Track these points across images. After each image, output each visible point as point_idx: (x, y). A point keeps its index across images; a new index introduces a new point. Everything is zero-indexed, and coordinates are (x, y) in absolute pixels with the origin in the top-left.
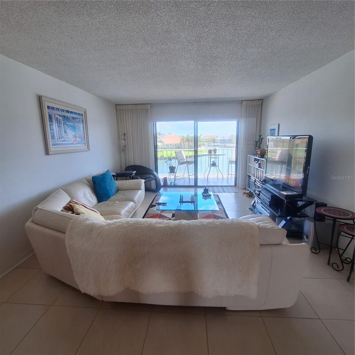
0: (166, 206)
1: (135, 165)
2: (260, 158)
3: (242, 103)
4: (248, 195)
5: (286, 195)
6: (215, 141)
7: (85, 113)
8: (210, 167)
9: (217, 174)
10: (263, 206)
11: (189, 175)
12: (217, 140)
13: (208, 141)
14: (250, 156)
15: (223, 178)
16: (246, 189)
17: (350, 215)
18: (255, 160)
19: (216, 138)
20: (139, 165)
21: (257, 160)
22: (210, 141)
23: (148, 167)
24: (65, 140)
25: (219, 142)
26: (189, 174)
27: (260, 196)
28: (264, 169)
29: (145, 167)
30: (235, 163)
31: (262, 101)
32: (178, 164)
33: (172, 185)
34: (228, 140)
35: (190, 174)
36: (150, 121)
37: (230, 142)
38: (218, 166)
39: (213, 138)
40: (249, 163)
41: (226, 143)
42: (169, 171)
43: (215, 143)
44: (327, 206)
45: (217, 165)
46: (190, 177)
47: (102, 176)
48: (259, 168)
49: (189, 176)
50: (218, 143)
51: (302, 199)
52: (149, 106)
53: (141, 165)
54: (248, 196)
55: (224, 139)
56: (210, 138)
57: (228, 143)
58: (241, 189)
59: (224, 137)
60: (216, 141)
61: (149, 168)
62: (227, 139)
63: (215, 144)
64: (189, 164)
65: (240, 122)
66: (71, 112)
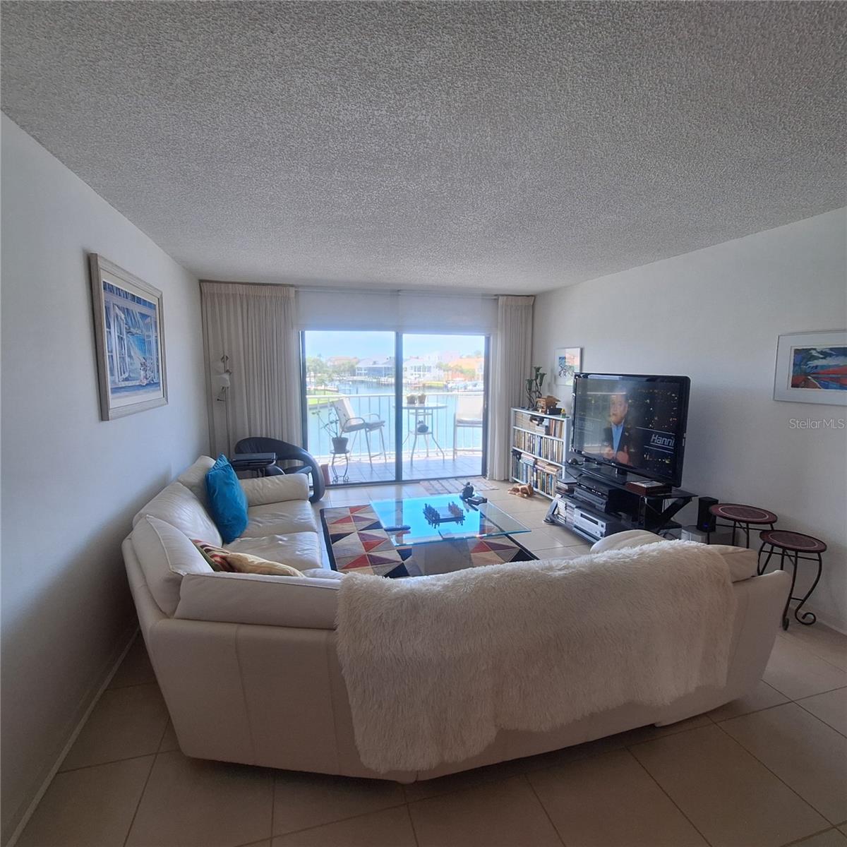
0: (409, 533)
1: (252, 436)
2: (550, 414)
3: (498, 299)
4: (525, 493)
5: (648, 488)
6: (354, 371)
7: (160, 300)
8: (416, 435)
9: (426, 451)
10: (584, 514)
11: (370, 455)
12: (360, 369)
13: (338, 371)
14: (516, 411)
15: (444, 460)
16: (508, 480)
17: (766, 516)
18: (533, 418)
19: (357, 363)
20: (264, 436)
21: (536, 420)
22: (344, 371)
23: (286, 442)
24: (129, 376)
25: (365, 374)
26: (369, 453)
27: (575, 493)
28: (560, 437)
29: (279, 441)
30: (481, 425)
31: (533, 298)
32: (343, 431)
33: (339, 483)
34: (385, 368)
35: (372, 454)
36: (293, 329)
37: (388, 374)
38: (432, 433)
39: (349, 363)
40: (515, 426)
41: (382, 376)
42: (333, 448)
43: (355, 375)
44: (719, 503)
45: (430, 430)
46: (373, 462)
47: (224, 470)
48: (546, 434)
49: (370, 457)
50: (361, 374)
51: (669, 494)
52: (292, 290)
53: (269, 437)
54: (525, 495)
55: (375, 366)
56: (343, 364)
57: (385, 376)
58: (499, 481)
59: (375, 363)
60: (357, 371)
61: (290, 443)
62: (382, 368)
63: (355, 378)
64: (371, 430)
65: (491, 338)
66: (139, 301)
